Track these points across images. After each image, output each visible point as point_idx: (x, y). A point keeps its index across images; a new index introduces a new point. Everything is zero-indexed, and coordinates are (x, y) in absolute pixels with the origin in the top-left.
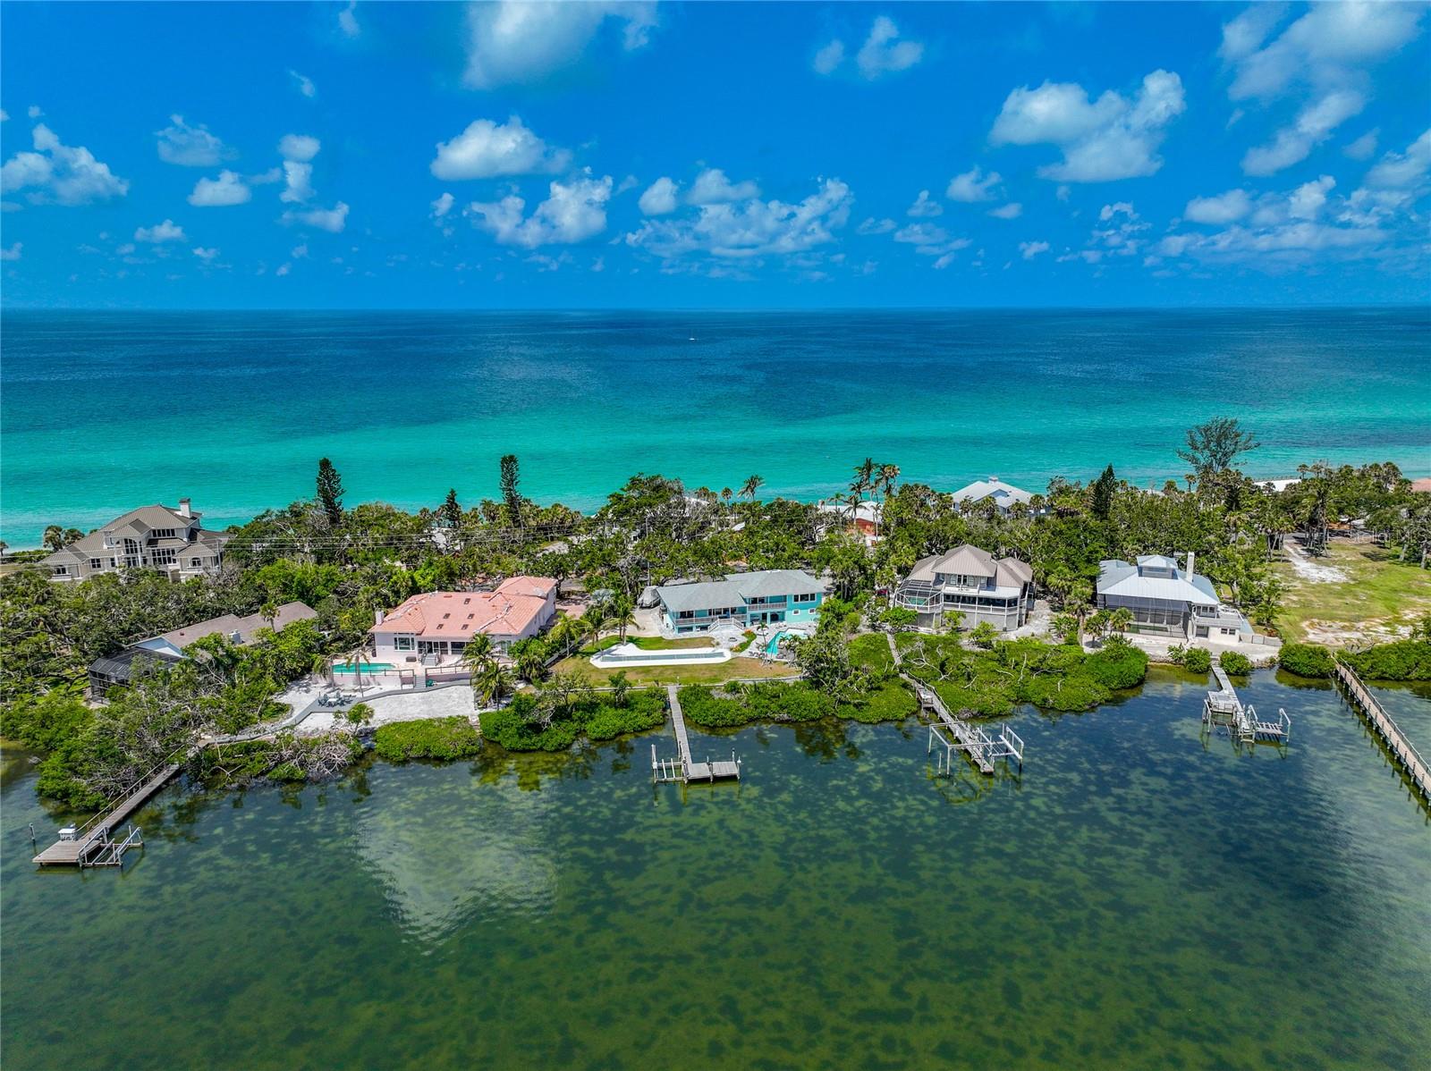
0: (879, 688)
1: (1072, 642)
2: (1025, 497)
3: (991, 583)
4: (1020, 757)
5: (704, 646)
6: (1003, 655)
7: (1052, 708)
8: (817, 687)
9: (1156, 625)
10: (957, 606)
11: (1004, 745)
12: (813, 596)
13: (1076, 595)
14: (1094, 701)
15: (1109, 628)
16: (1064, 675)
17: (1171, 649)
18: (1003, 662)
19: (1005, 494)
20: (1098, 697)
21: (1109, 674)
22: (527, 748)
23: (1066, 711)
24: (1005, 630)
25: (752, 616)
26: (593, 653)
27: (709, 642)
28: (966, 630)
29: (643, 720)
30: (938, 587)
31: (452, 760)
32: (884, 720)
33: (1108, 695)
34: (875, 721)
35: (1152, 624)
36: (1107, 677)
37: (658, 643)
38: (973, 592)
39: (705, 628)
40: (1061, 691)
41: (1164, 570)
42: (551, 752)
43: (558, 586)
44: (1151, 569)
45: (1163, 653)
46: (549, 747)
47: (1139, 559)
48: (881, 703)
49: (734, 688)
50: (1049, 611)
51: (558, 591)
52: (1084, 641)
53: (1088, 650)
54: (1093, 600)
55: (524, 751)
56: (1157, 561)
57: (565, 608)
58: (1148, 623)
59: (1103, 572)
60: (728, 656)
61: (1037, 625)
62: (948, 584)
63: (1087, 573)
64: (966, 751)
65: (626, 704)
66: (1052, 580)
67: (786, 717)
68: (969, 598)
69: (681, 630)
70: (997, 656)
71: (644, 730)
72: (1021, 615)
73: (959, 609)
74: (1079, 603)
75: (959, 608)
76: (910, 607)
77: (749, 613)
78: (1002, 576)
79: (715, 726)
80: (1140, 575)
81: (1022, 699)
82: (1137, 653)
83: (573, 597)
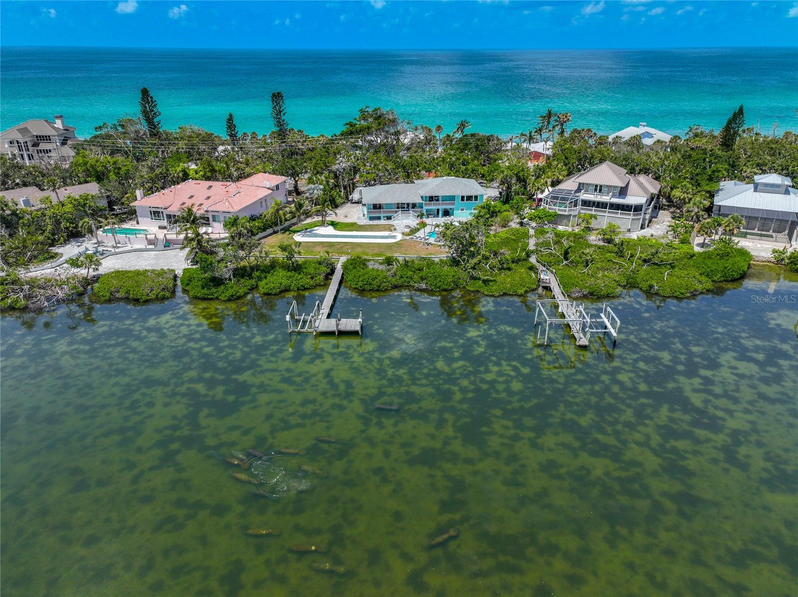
0: (509, 269)
1: (684, 242)
2: (666, 137)
3: (623, 192)
4: (615, 334)
5: (385, 230)
6: (621, 249)
7: (656, 294)
8: (457, 265)
9: (763, 233)
10: (592, 210)
11: (603, 322)
12: (476, 197)
13: (695, 204)
14: (696, 290)
15: (720, 233)
16: (673, 267)
17: (775, 251)
18: (620, 253)
19: (650, 135)
20: (700, 287)
21: (713, 268)
22: (206, 297)
23: (669, 297)
24: (629, 230)
25: (427, 211)
26: (298, 231)
27: (390, 228)
28: (596, 230)
29: (306, 281)
30: (577, 194)
31: (147, 302)
32: (505, 294)
33: (709, 285)
34: (497, 294)
35: (759, 232)
36: (712, 271)
37: (353, 226)
38: (605, 199)
40: (666, 279)
41: (778, 186)
42: (224, 301)
43: (295, 184)
44: (766, 185)
45: (768, 255)
46: (222, 298)
47: (756, 178)
48: (505, 280)
49: (389, 261)
50: (670, 219)
51: (296, 189)
52: (696, 242)
53: (697, 249)
54: (709, 210)
55: (204, 299)
56: (773, 178)
58: (756, 231)
59: (722, 190)
60: (399, 237)
61: (658, 228)
62: (587, 191)
63: (708, 188)
64: (568, 325)
65: (297, 268)
66: (677, 193)
67: (424, 286)
68: (603, 203)
69: (371, 219)
70: (616, 249)
71: (305, 289)
72: (644, 219)
73: (593, 213)
74: (696, 210)
75: (593, 211)
76: (552, 209)
77: (425, 208)
78: (633, 186)
79: (363, 290)
80: (755, 190)
81: (631, 285)
82: (743, 253)
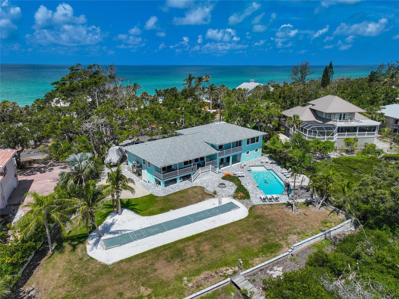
26: (85, 237)
30: (329, 123)
38: (354, 123)
39: (187, 177)
43: (17, 156)
51: (18, 163)
57: (29, 178)
60: (238, 203)
62: (334, 120)
75: (346, 135)
77: (218, 158)
83: (36, 165)
